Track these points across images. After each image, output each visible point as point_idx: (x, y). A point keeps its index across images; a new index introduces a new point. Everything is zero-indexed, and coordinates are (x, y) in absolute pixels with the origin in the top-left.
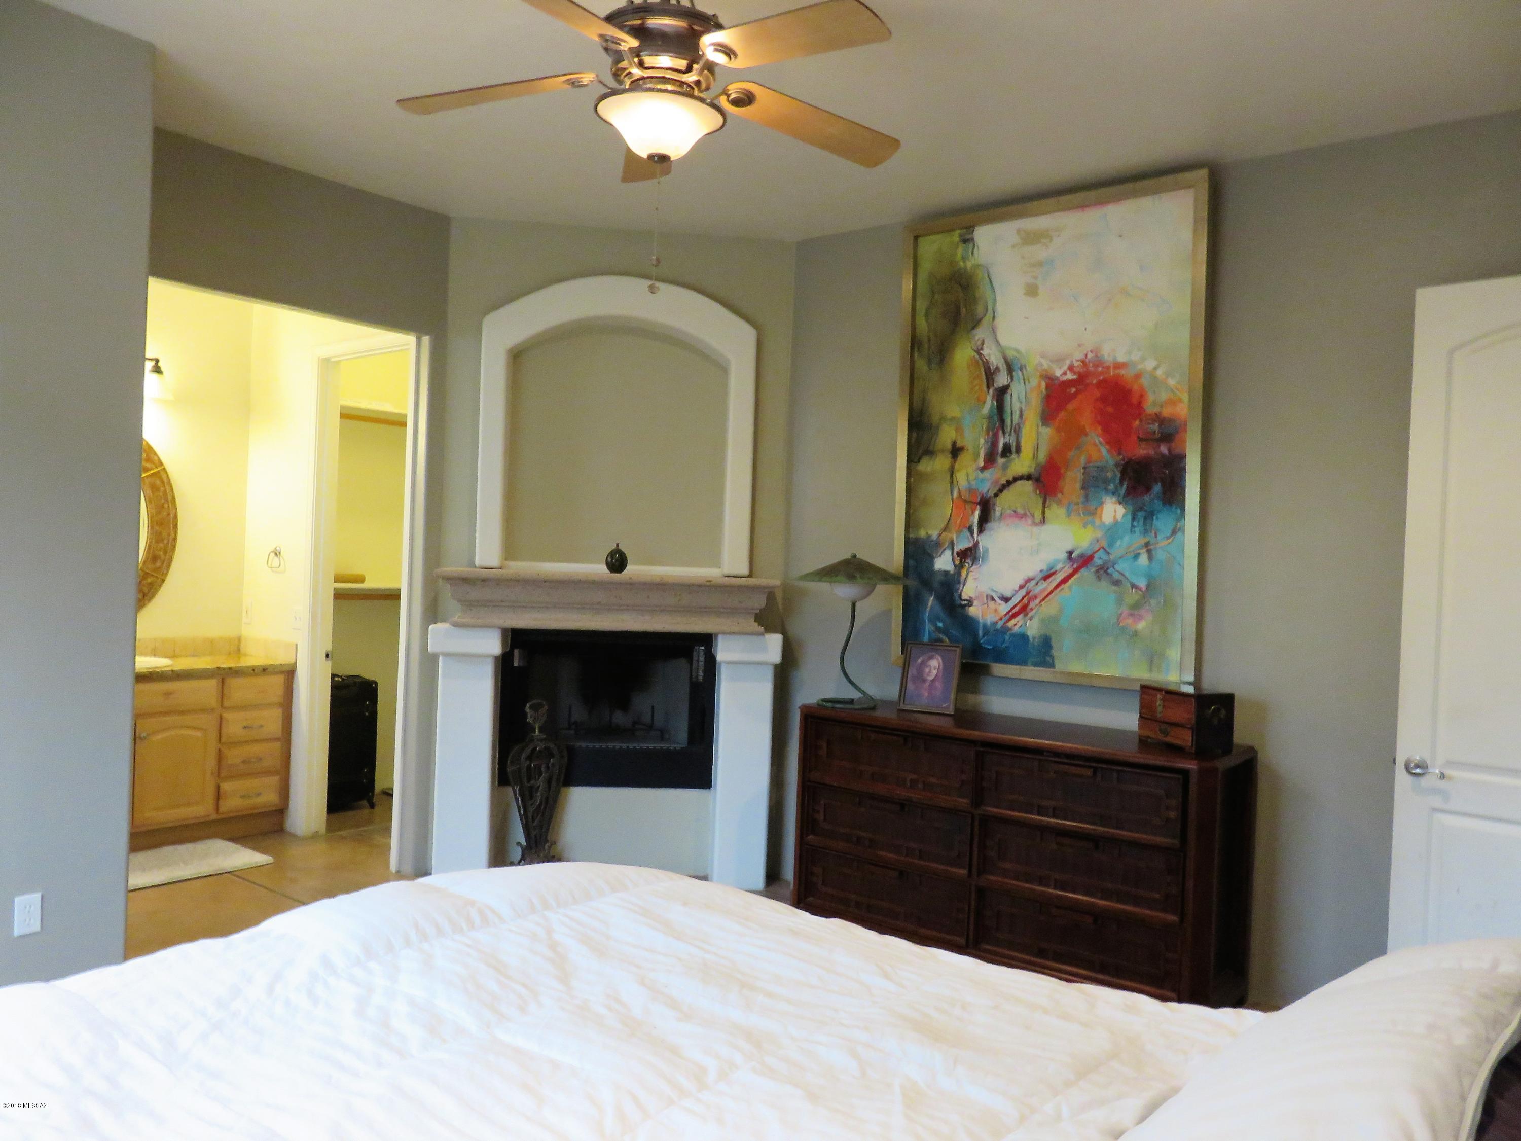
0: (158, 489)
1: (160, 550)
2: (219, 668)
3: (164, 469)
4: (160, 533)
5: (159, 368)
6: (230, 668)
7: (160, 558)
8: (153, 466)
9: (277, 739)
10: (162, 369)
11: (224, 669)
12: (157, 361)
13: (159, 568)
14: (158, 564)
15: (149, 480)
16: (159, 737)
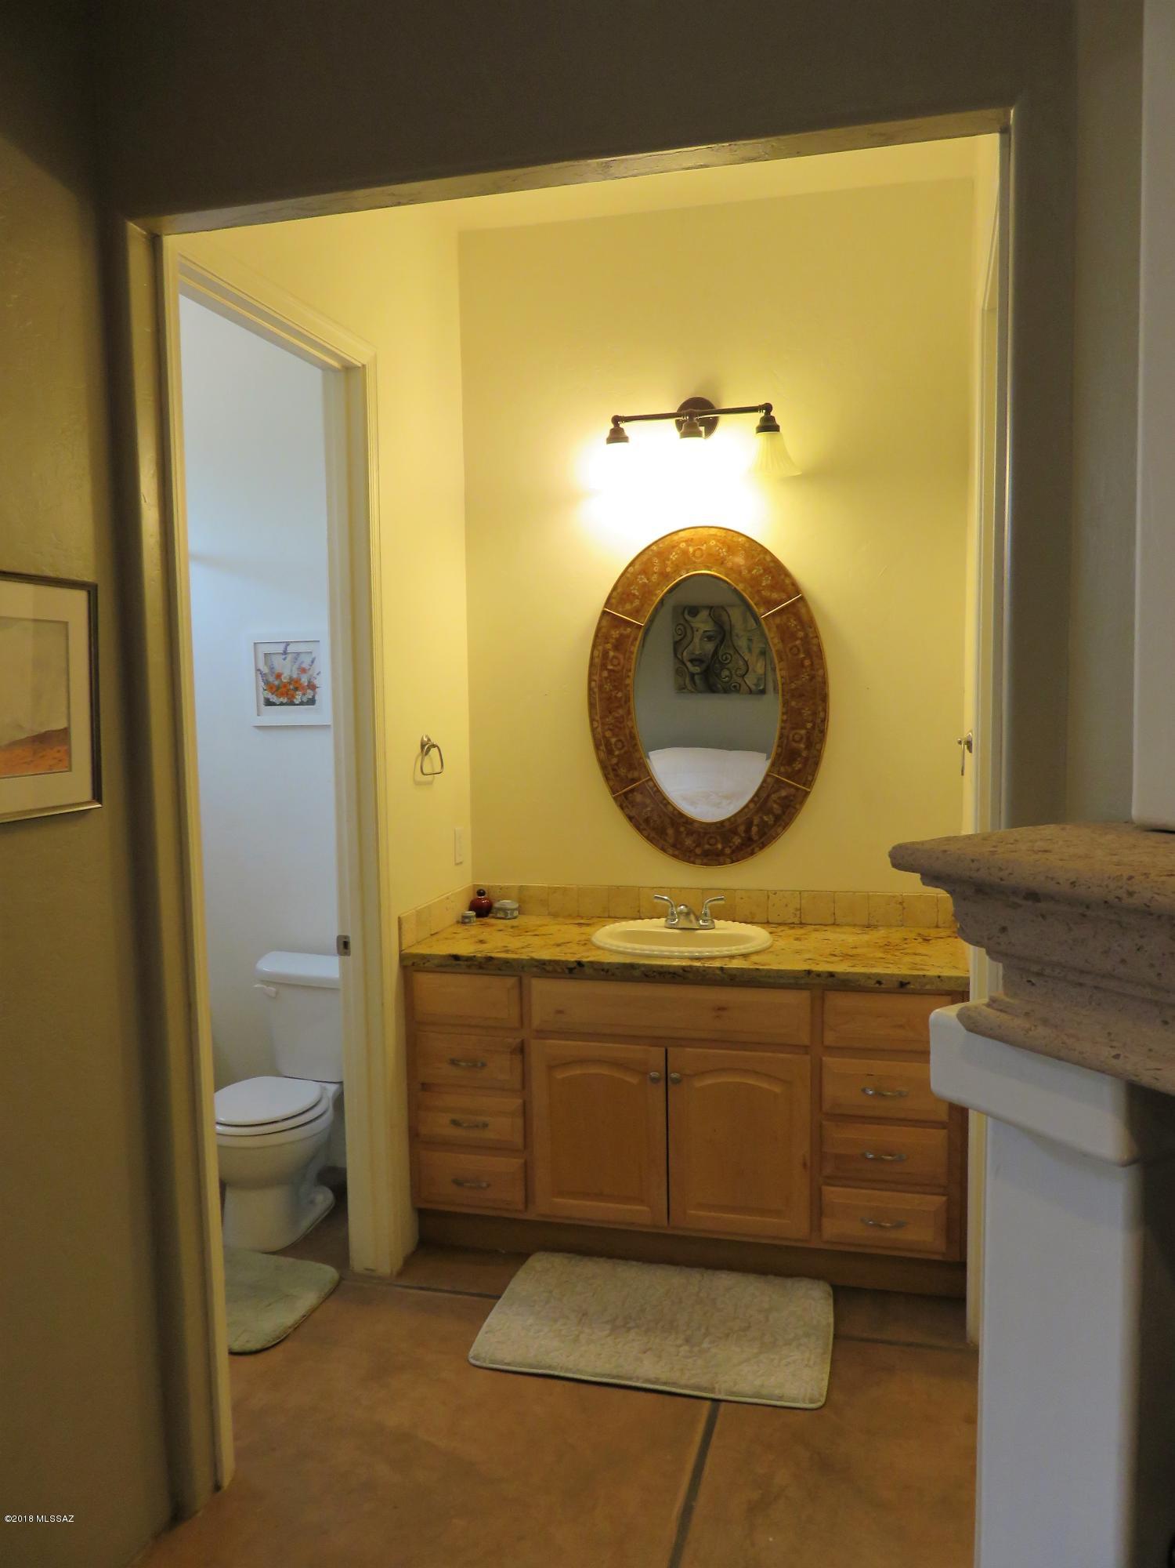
0: (793, 637)
1: (799, 742)
2: (809, 972)
3: (802, 599)
4: (799, 712)
5: (773, 419)
6: (831, 975)
7: (800, 756)
8: (784, 596)
9: (941, 1125)
10: (778, 421)
11: (819, 975)
12: (768, 408)
13: (800, 771)
14: (798, 766)
15: (778, 620)
16: (709, 1081)
